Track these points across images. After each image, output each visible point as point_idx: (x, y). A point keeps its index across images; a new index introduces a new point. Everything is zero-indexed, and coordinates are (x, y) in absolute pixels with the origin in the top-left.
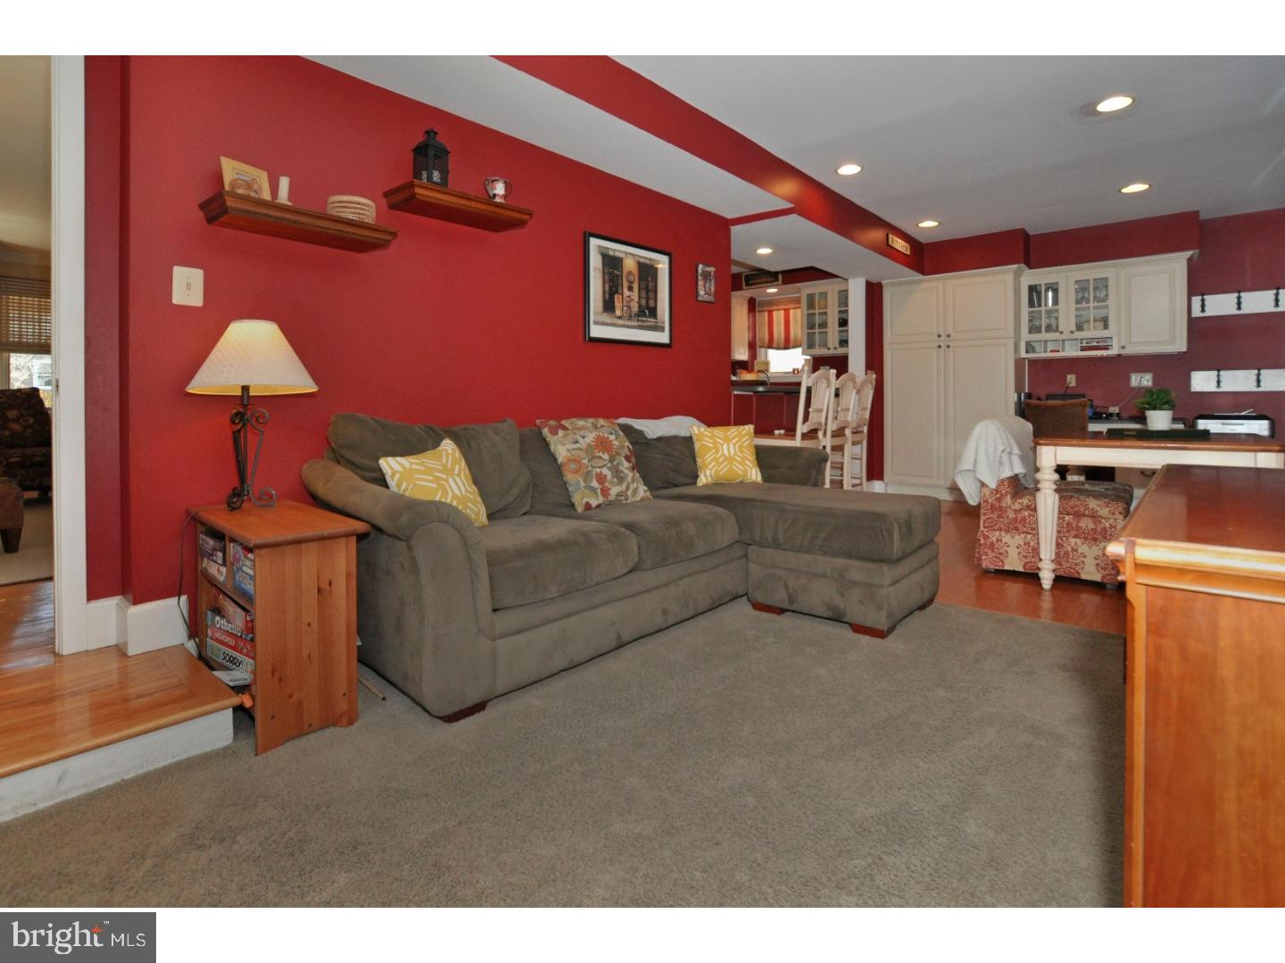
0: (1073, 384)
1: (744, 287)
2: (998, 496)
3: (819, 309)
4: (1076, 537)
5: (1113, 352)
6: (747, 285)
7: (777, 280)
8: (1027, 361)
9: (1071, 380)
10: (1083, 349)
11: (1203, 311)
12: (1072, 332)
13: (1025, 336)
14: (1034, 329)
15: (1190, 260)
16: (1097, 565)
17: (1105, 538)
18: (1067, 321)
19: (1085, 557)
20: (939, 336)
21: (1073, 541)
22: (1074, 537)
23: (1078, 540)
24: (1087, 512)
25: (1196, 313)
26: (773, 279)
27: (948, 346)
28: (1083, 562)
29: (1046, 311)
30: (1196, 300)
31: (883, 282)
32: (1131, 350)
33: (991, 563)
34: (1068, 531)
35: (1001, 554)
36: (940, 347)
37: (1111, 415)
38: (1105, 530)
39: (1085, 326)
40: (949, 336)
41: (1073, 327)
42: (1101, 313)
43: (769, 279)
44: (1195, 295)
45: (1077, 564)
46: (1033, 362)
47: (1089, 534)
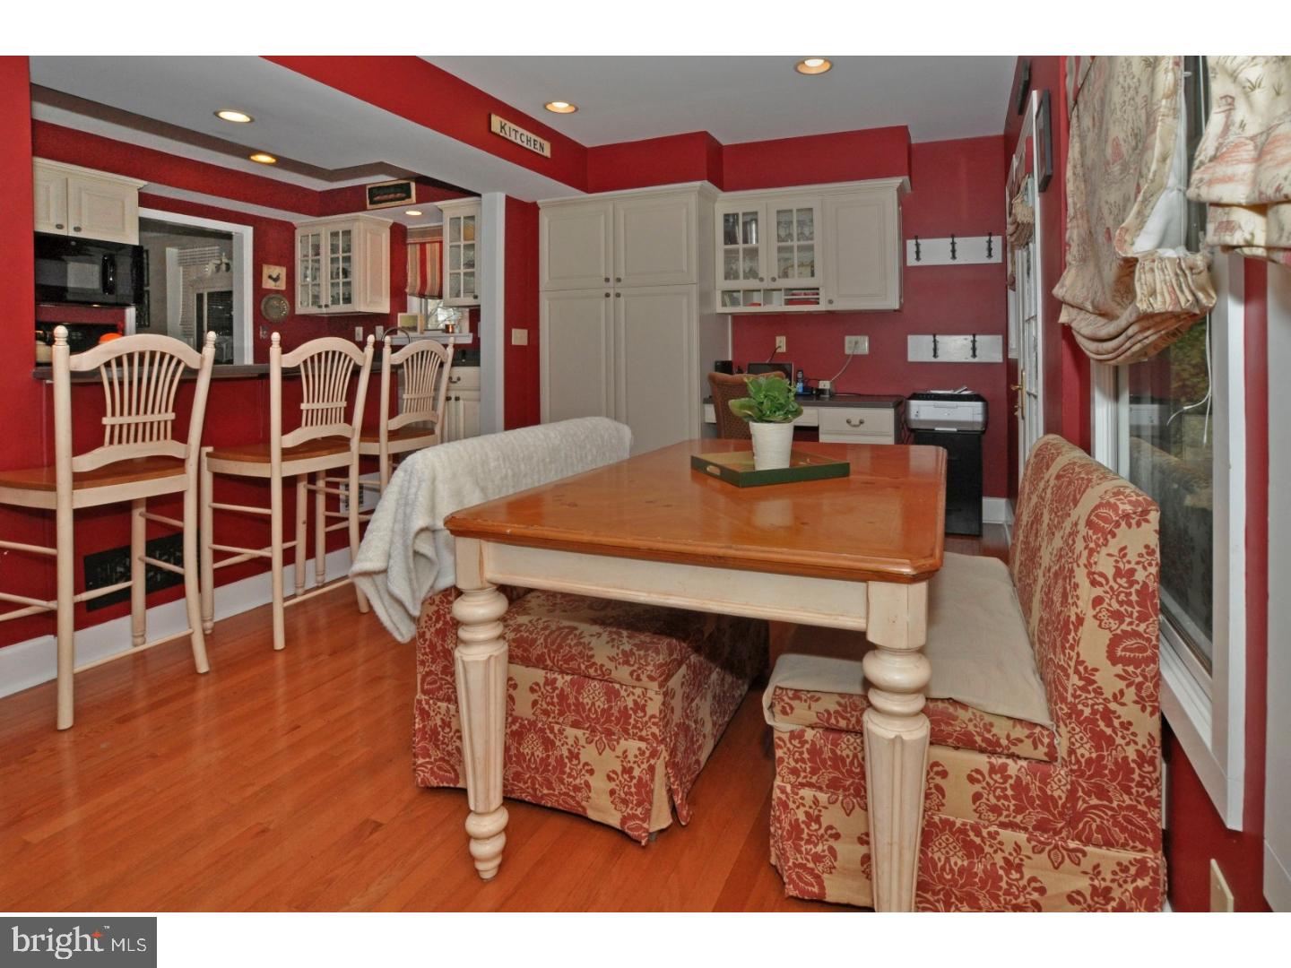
0: (783, 349)
1: (369, 206)
2: (438, 626)
3: (465, 240)
4: (575, 725)
5: (822, 307)
6: (372, 202)
7: (409, 196)
8: (730, 317)
9: (781, 343)
10: (789, 302)
11: (918, 258)
12: (774, 279)
13: (722, 284)
14: (730, 274)
15: (901, 190)
16: (612, 792)
17: (626, 731)
18: (768, 264)
19: (591, 772)
20: (607, 280)
21: (571, 732)
22: (572, 726)
23: (579, 733)
24: (592, 671)
25: (911, 261)
26: (404, 195)
27: (618, 295)
28: (587, 785)
29: (745, 250)
30: (911, 244)
31: (539, 202)
32: (840, 305)
33: (433, 773)
34: (561, 713)
35: (450, 754)
36: (607, 295)
37: (822, 391)
38: (624, 713)
39: (790, 272)
40: (619, 280)
41: (775, 274)
42: (806, 256)
43: (399, 195)
44: (910, 239)
45: (577, 789)
46: (737, 318)
47: (597, 719)
